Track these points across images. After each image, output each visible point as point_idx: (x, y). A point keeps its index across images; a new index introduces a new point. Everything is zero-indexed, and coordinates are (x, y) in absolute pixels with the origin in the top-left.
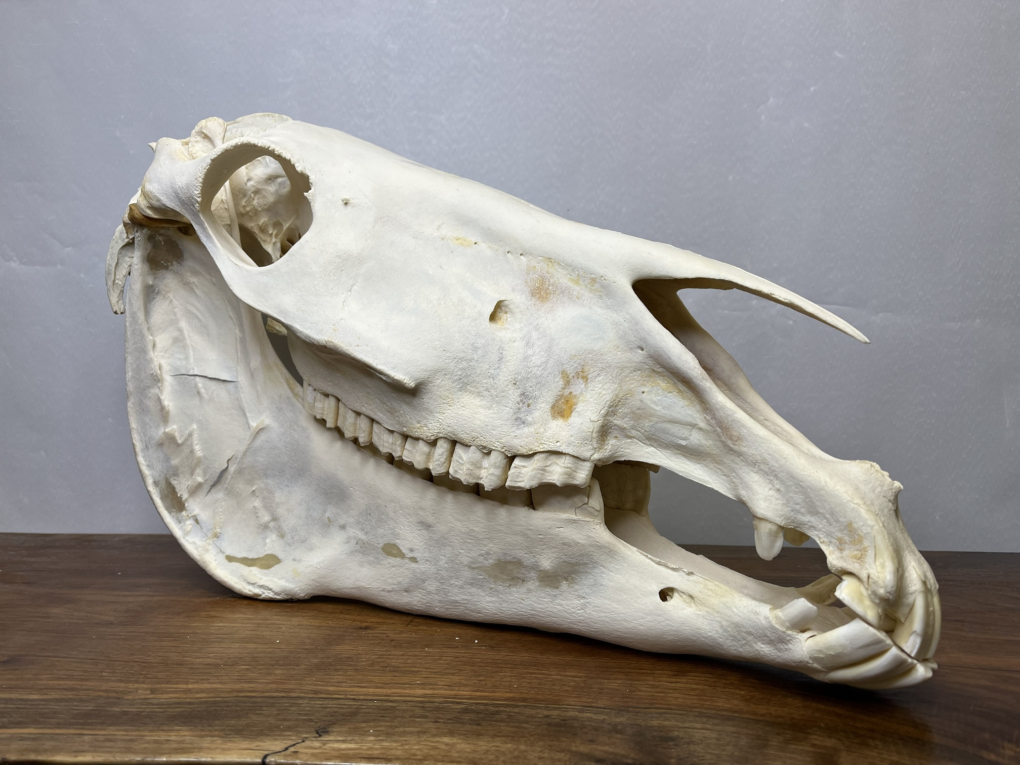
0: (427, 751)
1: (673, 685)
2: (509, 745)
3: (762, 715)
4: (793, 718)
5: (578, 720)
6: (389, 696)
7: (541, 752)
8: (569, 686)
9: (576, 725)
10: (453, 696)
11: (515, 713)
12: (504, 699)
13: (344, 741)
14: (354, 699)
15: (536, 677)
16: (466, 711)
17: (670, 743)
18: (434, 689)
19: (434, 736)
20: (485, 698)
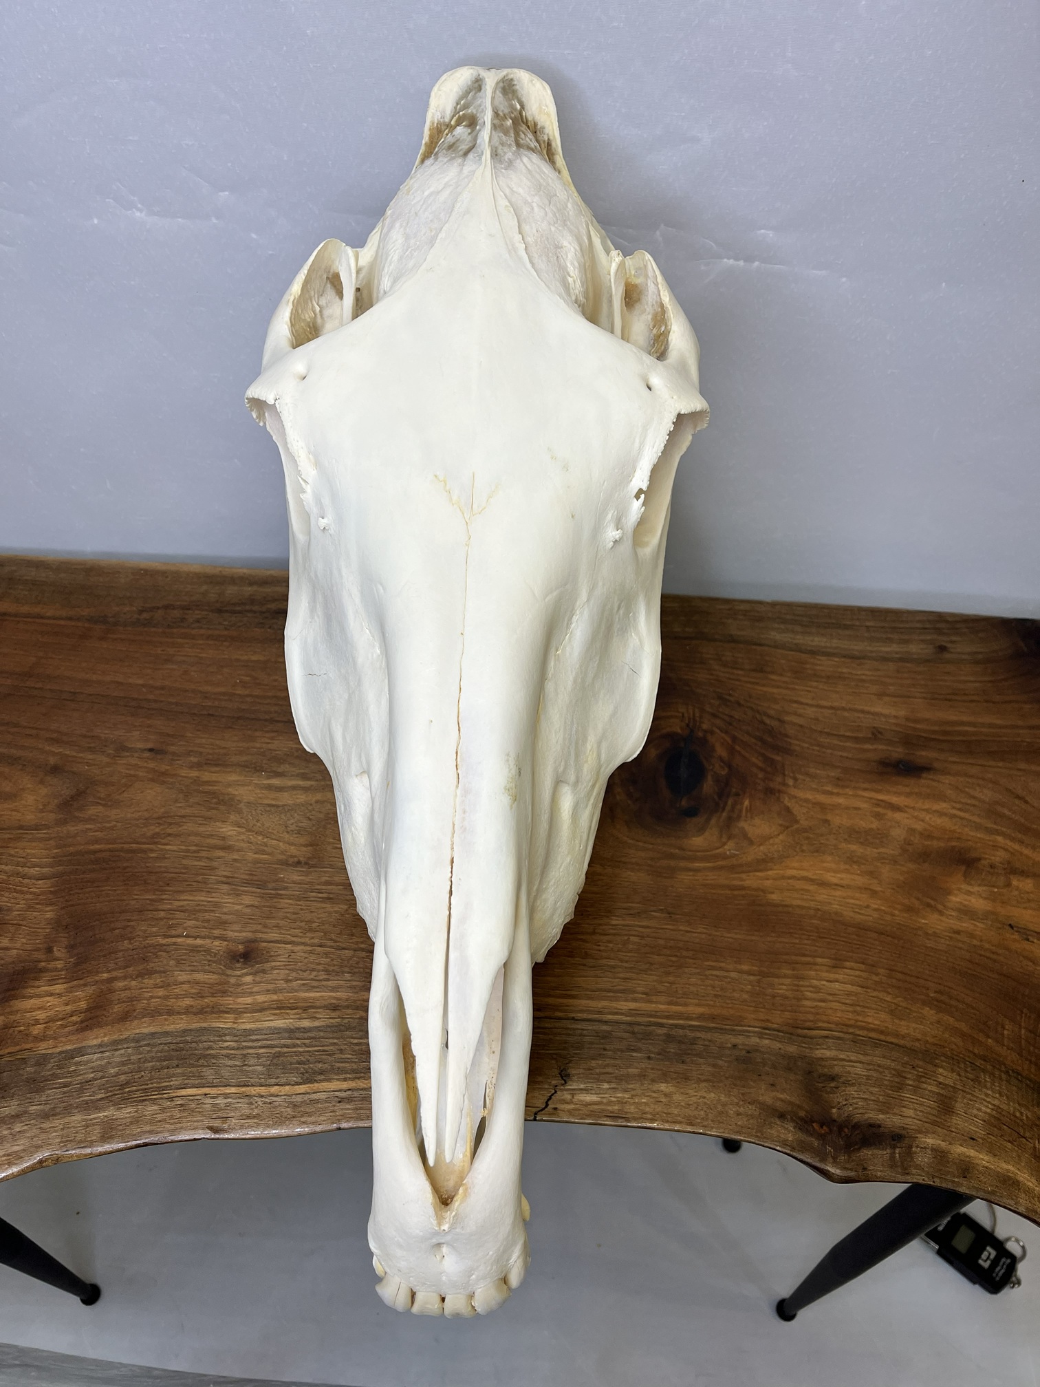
0: (652, 1106)
1: (832, 985)
2: (713, 1095)
3: (903, 1037)
4: (927, 1042)
5: (760, 1052)
6: (600, 1012)
7: (737, 1104)
8: (747, 992)
9: (759, 1060)
10: (653, 1013)
11: (710, 1041)
12: (697, 1018)
13: (586, 1090)
14: (573, 1018)
15: (717, 976)
16: (669, 1038)
17: (833, 1085)
18: (635, 1000)
19: (653, 1081)
20: (680, 1016)
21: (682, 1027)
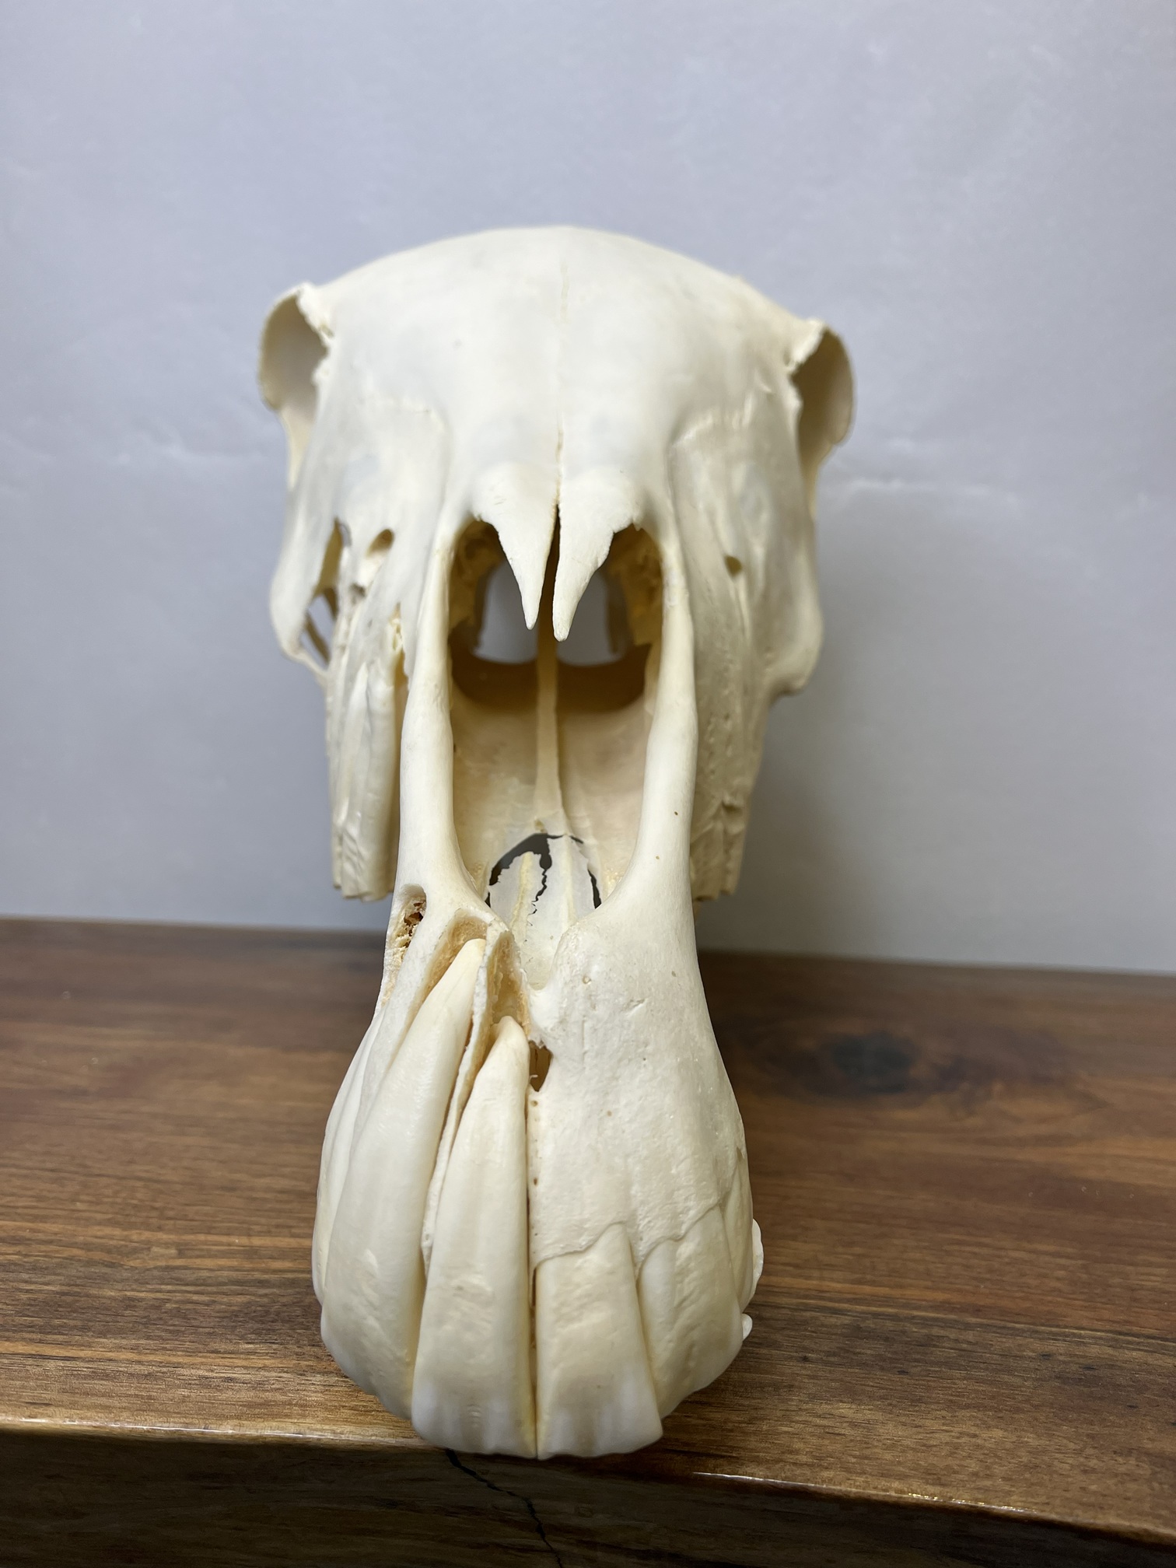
21: (894, 1318)
